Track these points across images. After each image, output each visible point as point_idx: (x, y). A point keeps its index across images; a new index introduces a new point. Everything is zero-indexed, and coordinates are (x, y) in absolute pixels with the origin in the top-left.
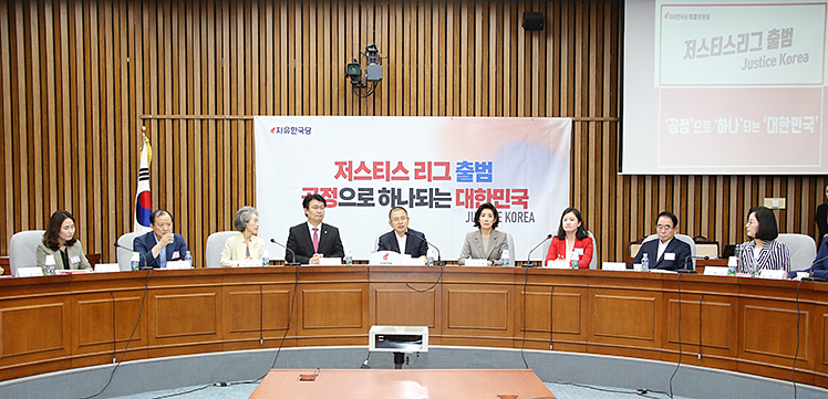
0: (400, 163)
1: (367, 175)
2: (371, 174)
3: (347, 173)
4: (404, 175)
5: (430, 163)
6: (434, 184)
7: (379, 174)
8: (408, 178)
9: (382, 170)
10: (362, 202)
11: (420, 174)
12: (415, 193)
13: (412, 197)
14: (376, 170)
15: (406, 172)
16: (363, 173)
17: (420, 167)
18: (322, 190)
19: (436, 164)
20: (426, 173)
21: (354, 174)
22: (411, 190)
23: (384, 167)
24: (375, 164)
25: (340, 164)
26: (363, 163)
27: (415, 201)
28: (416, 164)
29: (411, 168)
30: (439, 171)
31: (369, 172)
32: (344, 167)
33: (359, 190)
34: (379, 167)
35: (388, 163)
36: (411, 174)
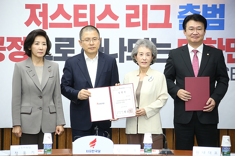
0: (108, 7)
1: (65, 21)
2: (72, 21)
3: (41, 19)
4: (112, 21)
5: (145, 7)
6: (151, 33)
7: (81, 20)
8: (117, 26)
9: (84, 16)
10: (60, 55)
11: (133, 20)
12: (126, 44)
13: (122, 49)
14: (77, 15)
15: (115, 17)
16: (61, 19)
17: (132, 12)
18: (9, 39)
19: (154, 8)
20: (140, 20)
21: (50, 21)
22: (122, 40)
23: (87, 12)
24: (77, 8)
25: (32, 7)
26: (60, 7)
27: (127, 54)
28: (129, 8)
29: (121, 13)
30: (157, 17)
31: (68, 17)
32: (38, 11)
33: (57, 40)
34: (81, 11)
35: (93, 7)
36: (122, 21)
